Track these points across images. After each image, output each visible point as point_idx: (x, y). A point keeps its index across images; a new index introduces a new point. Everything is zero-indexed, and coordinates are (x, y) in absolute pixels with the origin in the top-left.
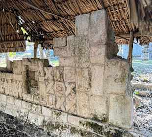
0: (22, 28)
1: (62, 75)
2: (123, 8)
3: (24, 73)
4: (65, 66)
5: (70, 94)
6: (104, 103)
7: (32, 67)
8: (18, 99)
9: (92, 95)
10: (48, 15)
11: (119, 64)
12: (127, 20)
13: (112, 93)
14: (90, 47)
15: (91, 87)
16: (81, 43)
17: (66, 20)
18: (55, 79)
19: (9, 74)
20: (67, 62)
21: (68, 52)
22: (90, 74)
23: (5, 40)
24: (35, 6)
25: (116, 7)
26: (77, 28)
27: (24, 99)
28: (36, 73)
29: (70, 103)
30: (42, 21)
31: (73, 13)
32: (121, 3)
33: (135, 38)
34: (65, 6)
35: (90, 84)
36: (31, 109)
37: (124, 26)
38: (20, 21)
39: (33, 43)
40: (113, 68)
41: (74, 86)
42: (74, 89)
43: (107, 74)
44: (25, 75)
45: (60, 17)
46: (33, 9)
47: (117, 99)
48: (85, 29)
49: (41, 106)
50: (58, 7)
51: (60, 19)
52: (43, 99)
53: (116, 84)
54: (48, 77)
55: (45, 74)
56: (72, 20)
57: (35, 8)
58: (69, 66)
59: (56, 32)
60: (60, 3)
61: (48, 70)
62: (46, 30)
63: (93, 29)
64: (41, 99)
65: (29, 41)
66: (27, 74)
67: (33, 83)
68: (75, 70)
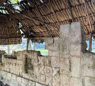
0: (20, 30)
1: (50, 62)
2: (85, 19)
3: (24, 60)
4: (53, 56)
5: (56, 75)
6: (81, 83)
7: (30, 56)
8: (19, 76)
9: (72, 77)
10: (37, 23)
11: (91, 56)
12: (88, 26)
13: (86, 76)
14: (70, 45)
15: (71, 71)
16: (64, 42)
17: (48, 26)
18: (45, 64)
19: (14, 60)
20: (54, 54)
21: (55, 48)
22: (70, 62)
23: (10, 37)
24: (30, 17)
25: (81, 18)
26: (61, 33)
27: (23, 76)
28: (32, 60)
29: (56, 81)
30: (33, 26)
31: (53, 22)
32: (84, 16)
33: (93, 37)
34: (49, 17)
35: (70, 69)
36: (28, 84)
37: (85, 30)
38: (20, 26)
39: (26, 39)
40: (87, 59)
41: (59, 70)
42: (59, 72)
43: (83, 63)
44: (25, 61)
45: (45, 24)
46: (28, 19)
47: (91, 81)
48: (67, 33)
49: (35, 82)
50: (44, 18)
51: (45, 25)
52: (36, 77)
53: (89, 70)
54: (41, 63)
55: (38, 61)
56: (52, 26)
57: (30, 18)
58: (55, 56)
59: (42, 32)
60: (45, 16)
61: (41, 58)
62: (35, 31)
63: (72, 33)
64: (35, 77)
65: (24, 38)
66: (26, 60)
67: (30, 66)
68: (60, 59)
